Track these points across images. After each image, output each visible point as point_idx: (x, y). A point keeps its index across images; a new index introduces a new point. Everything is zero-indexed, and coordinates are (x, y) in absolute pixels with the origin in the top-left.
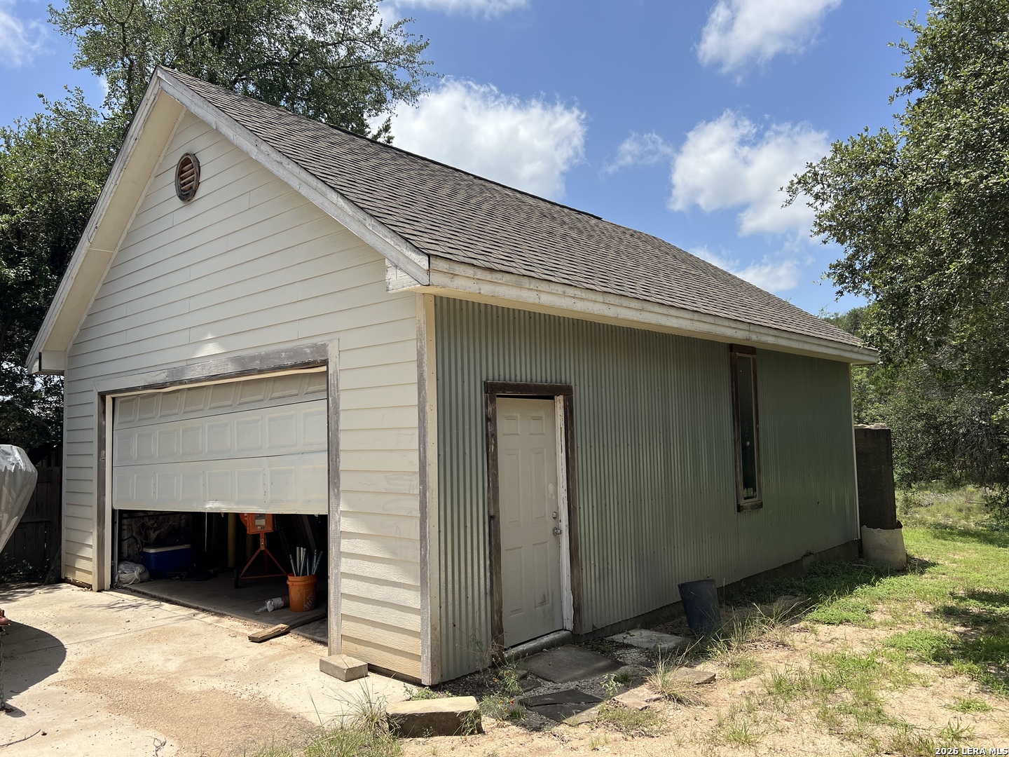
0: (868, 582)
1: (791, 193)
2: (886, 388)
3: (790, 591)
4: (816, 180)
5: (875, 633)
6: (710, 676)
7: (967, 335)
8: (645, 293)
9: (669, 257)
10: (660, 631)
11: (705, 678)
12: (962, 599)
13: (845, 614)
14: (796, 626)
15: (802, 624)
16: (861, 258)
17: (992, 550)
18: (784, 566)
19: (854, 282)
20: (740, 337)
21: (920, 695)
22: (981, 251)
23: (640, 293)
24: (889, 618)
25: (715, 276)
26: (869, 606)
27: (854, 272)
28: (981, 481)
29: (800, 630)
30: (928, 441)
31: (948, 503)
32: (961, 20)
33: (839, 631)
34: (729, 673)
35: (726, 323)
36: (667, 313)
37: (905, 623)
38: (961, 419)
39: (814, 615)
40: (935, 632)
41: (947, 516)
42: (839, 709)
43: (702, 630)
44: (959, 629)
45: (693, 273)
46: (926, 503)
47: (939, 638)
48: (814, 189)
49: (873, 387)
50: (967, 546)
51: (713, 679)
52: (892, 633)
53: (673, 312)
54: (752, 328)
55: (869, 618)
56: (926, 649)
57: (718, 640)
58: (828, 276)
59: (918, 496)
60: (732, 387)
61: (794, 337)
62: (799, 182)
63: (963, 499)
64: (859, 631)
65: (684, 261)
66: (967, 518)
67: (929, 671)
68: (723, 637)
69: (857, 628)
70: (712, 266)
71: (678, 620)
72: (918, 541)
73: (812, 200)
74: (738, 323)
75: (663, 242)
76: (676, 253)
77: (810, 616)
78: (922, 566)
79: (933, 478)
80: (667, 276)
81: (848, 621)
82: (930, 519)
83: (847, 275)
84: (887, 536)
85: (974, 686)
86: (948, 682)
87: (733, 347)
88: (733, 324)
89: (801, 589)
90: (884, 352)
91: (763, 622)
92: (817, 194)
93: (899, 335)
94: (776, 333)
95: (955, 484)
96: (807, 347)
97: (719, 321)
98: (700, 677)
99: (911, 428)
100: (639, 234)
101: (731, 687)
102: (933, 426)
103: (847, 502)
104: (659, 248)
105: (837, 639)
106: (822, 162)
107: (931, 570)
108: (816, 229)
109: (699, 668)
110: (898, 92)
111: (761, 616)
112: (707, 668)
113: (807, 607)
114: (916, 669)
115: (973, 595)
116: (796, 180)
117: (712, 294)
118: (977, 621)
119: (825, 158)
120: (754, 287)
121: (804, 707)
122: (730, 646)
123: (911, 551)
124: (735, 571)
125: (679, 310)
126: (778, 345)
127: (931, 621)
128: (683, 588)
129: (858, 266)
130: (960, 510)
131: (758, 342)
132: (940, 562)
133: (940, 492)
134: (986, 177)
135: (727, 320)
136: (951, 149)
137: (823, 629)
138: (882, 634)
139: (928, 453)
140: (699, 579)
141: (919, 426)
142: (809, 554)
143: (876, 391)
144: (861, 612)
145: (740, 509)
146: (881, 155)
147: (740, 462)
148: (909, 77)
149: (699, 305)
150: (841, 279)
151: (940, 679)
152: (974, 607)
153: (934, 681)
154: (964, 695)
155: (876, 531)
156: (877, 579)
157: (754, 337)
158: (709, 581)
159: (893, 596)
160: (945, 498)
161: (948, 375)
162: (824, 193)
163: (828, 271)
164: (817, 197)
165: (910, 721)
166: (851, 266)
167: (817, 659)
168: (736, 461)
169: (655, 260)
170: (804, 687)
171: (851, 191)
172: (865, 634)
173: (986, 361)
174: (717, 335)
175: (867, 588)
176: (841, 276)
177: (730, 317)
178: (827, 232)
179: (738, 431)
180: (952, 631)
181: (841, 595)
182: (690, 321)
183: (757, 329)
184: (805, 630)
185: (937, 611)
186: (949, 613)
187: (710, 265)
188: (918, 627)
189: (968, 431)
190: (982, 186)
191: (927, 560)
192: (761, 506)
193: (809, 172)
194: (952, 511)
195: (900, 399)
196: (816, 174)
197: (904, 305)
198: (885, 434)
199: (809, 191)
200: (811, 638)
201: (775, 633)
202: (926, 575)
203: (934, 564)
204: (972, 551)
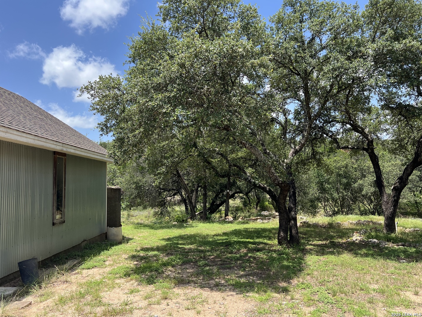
0: (106, 250)
1: (81, 92)
2: (123, 172)
3: (74, 257)
4: (92, 89)
5: (105, 270)
6: (28, 303)
7: (147, 154)
8: (9, 124)
9: (28, 108)
10: (7, 286)
11: (26, 304)
12: (139, 251)
13: (95, 264)
14: (74, 272)
15: (77, 271)
16: (110, 122)
17: (152, 231)
18: (73, 247)
19: (107, 131)
20: (58, 149)
21: (117, 291)
22: (146, 127)
23: (6, 123)
24: (112, 262)
25: (51, 120)
26: (105, 259)
27: (107, 127)
28: (152, 206)
29: (75, 274)
30: (135, 192)
31: (142, 215)
32: (145, 44)
33: (91, 272)
34: (39, 299)
35: (52, 142)
36: (21, 135)
37: (117, 264)
38: (147, 184)
39: (83, 266)
40: (127, 265)
41: (142, 220)
42: (85, 304)
43: (27, 282)
44: (136, 263)
45: (40, 117)
46: (135, 215)
47: (128, 268)
48: (90, 92)
49: (118, 171)
50: (145, 231)
51: (30, 304)
52: (112, 268)
53: (24, 135)
54: (64, 145)
55: (104, 264)
56: (122, 272)
57: (35, 286)
58: (97, 128)
59: (132, 212)
60: (54, 170)
61: (83, 150)
62: (85, 88)
63: (147, 213)
64: (99, 270)
65: (35, 111)
66: (148, 220)
67: (122, 281)
68: (38, 284)
69: (99, 269)
70: (51, 115)
71: (17, 280)
72: (129, 230)
73: (90, 97)
74: (57, 142)
75: (27, 100)
76: (32, 106)
77: (80, 267)
78: (128, 240)
79: (138, 205)
80: (25, 117)
81: (96, 266)
82: (136, 221)
83: (105, 128)
84: (116, 230)
85: (136, 284)
86: (128, 284)
87: (55, 153)
88: (55, 143)
89: (79, 256)
90: (115, 160)
91: (59, 273)
92: (92, 95)
93: (121, 154)
94: (75, 148)
95: (145, 208)
96: (89, 155)
97: (48, 141)
98: (23, 304)
99: (131, 188)
100: (13, 94)
101: (39, 306)
102: (138, 187)
103: (102, 218)
104: (24, 102)
105: (90, 275)
106: (95, 82)
107: (130, 241)
108: (91, 108)
109: (24, 300)
110: (126, 62)
111: (58, 270)
112: (28, 299)
113: (80, 263)
114: (117, 281)
115: (143, 249)
116: (84, 87)
117: (47, 128)
118: (142, 258)
119: (96, 81)
120: (69, 127)
121: (70, 307)
122: (41, 287)
123: (125, 235)
124: (49, 252)
125: (27, 134)
126: (76, 153)
127: (126, 261)
128: (20, 264)
129: (109, 125)
130: (146, 217)
131: (67, 151)
132: (134, 238)
133: (140, 211)
134: (148, 102)
135: (52, 141)
136: (138, 89)
137: (85, 271)
138: (108, 269)
139: (136, 197)
140: (29, 259)
141: (133, 186)
142: (85, 241)
143: (120, 172)
144: (101, 262)
145: (54, 224)
146: (116, 85)
147: (55, 204)
148: (130, 58)
149: (39, 133)
150: (102, 130)
151: (125, 283)
152: (142, 254)
153: (123, 285)
154: (132, 288)
155: (112, 228)
156: (110, 247)
157: (65, 149)
158: (34, 259)
159: (115, 253)
160: (141, 213)
161: (143, 168)
162: (95, 95)
163: (97, 125)
164: (92, 96)
165: (111, 302)
166: (106, 125)
167: (81, 285)
168: (53, 203)
169: (20, 108)
170: (72, 298)
171: (105, 96)
172: (101, 271)
173: (153, 164)
174: (47, 147)
175: (106, 252)
176: (102, 128)
177: (54, 140)
178: (95, 110)
179: (55, 190)
180: (132, 264)
181: (94, 256)
182: (33, 140)
183: (66, 146)
184: (78, 273)
185: (129, 258)
186: (133, 257)
187: (50, 114)
188: (122, 264)
189: (149, 188)
190: (146, 105)
191: (130, 237)
192: (64, 222)
193: (89, 85)
194: (143, 218)
195: (127, 177)
196: (92, 86)
197: (123, 143)
198: (119, 190)
199: (88, 93)
200: (79, 276)
201: (63, 278)
202: (128, 244)
203: (132, 239)
204: (146, 232)
